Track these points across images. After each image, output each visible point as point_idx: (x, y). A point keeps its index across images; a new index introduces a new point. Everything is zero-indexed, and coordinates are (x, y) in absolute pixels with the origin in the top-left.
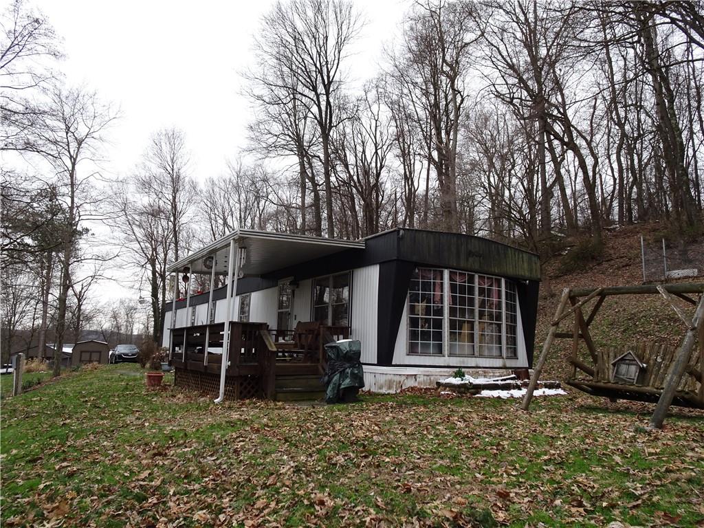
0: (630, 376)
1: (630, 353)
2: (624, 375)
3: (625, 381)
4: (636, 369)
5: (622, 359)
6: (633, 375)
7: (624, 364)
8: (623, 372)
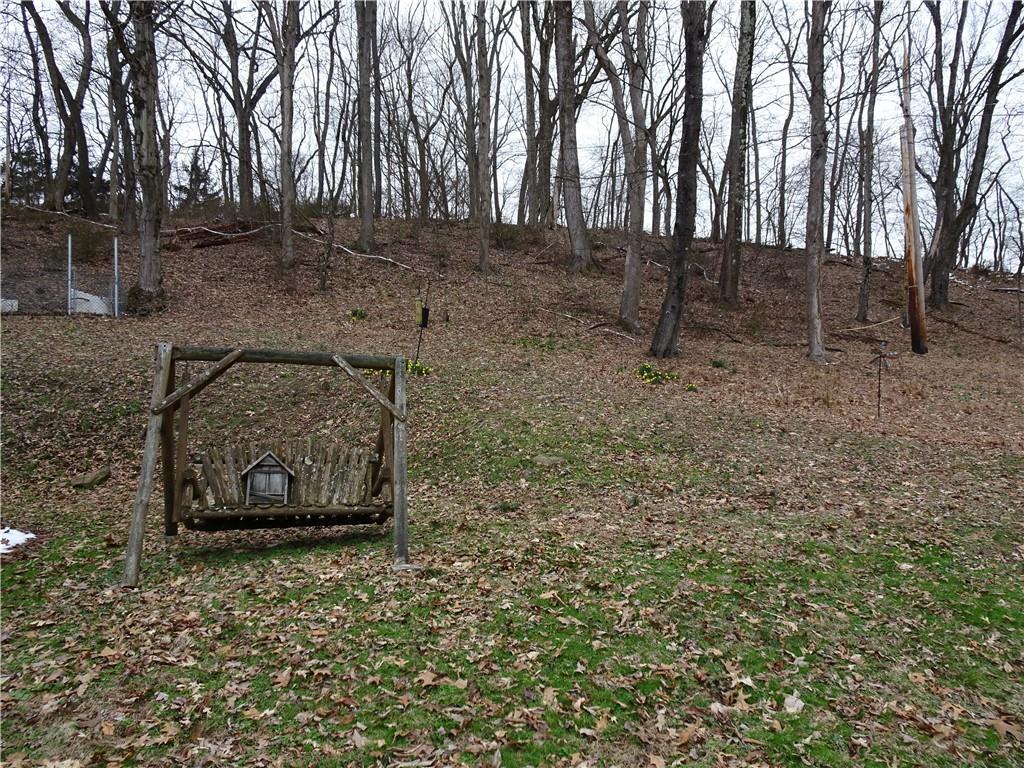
0: (275, 491)
1: (270, 455)
2: (264, 491)
3: (269, 499)
4: (284, 480)
5: (259, 466)
6: (280, 489)
7: (261, 473)
8: (263, 486)
